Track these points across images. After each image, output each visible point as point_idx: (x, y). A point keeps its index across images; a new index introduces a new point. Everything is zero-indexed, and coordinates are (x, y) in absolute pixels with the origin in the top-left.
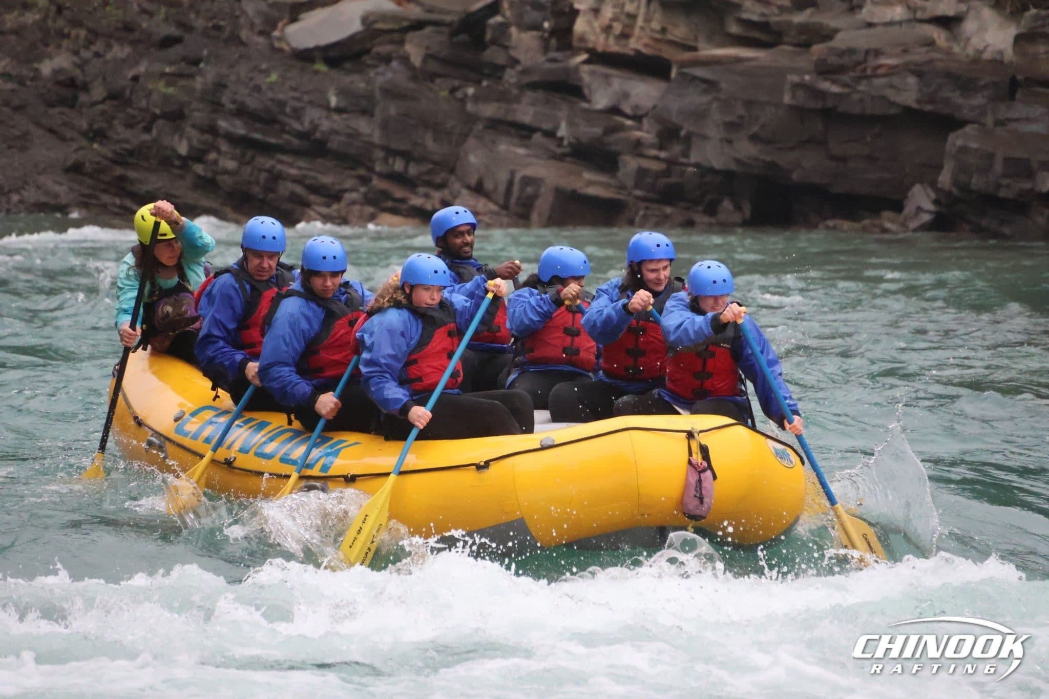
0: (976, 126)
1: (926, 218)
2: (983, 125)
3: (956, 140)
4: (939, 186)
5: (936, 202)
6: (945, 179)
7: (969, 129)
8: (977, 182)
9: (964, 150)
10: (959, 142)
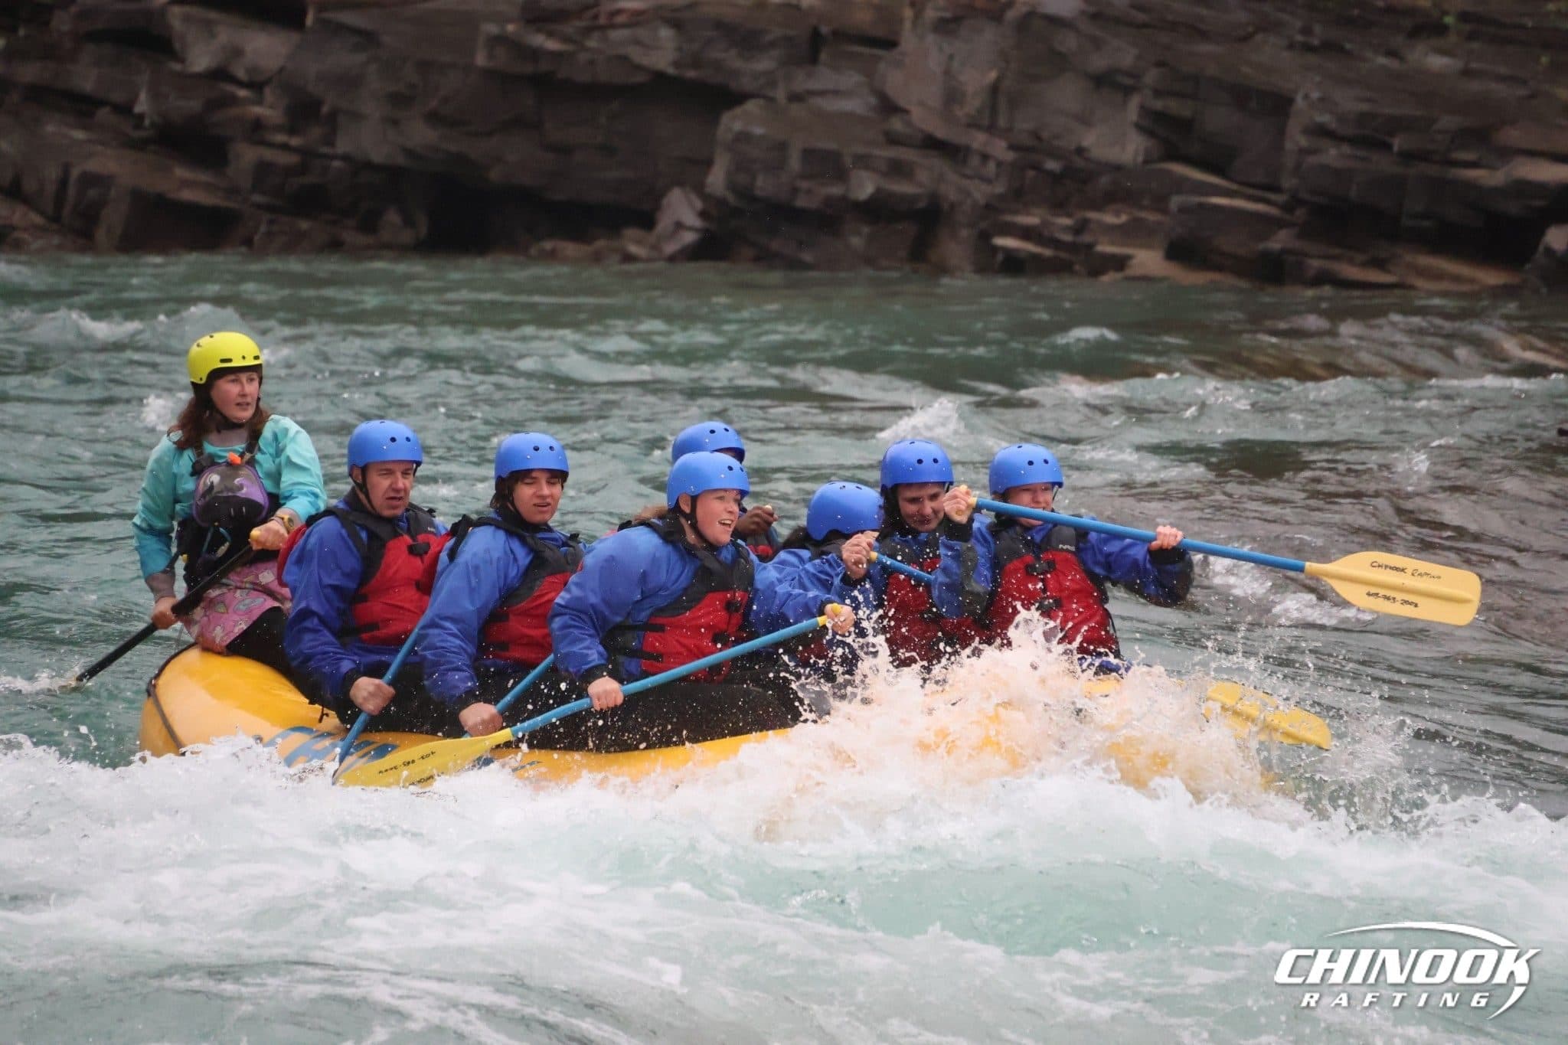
0: (761, 102)
1: (689, 238)
2: (771, 100)
3: (732, 122)
4: (708, 190)
5: (703, 214)
6: (717, 179)
7: (751, 106)
8: (764, 186)
9: (743, 137)
10: (737, 126)
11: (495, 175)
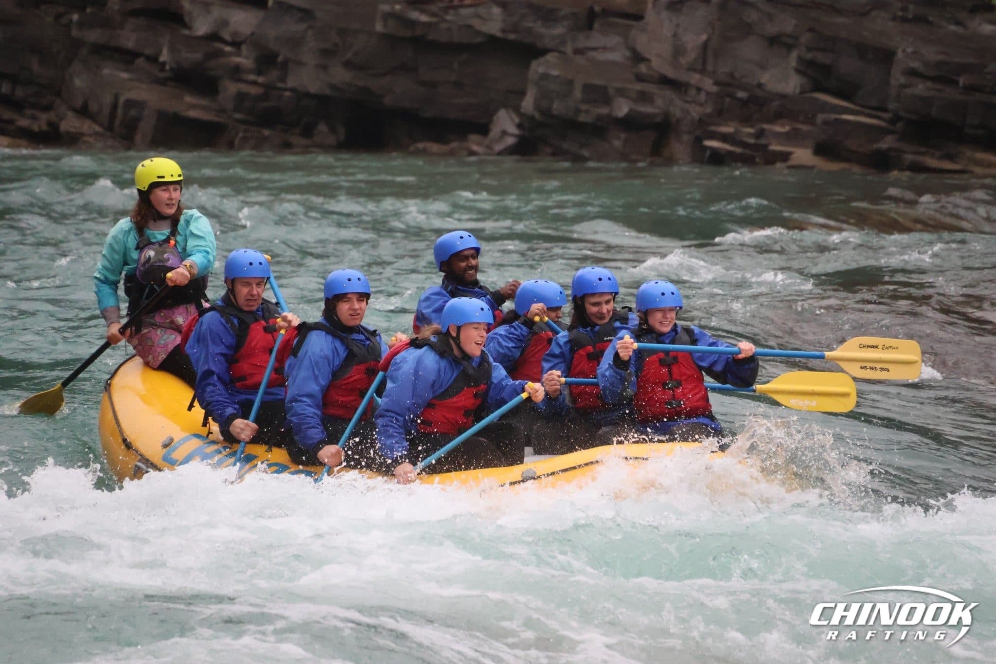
0: (557, 54)
1: (510, 141)
2: (563, 53)
3: (538, 67)
4: (523, 111)
5: (520, 126)
6: (528, 104)
7: (550, 57)
8: (558, 108)
9: (545, 77)
10: (541, 70)
11: (388, 101)
